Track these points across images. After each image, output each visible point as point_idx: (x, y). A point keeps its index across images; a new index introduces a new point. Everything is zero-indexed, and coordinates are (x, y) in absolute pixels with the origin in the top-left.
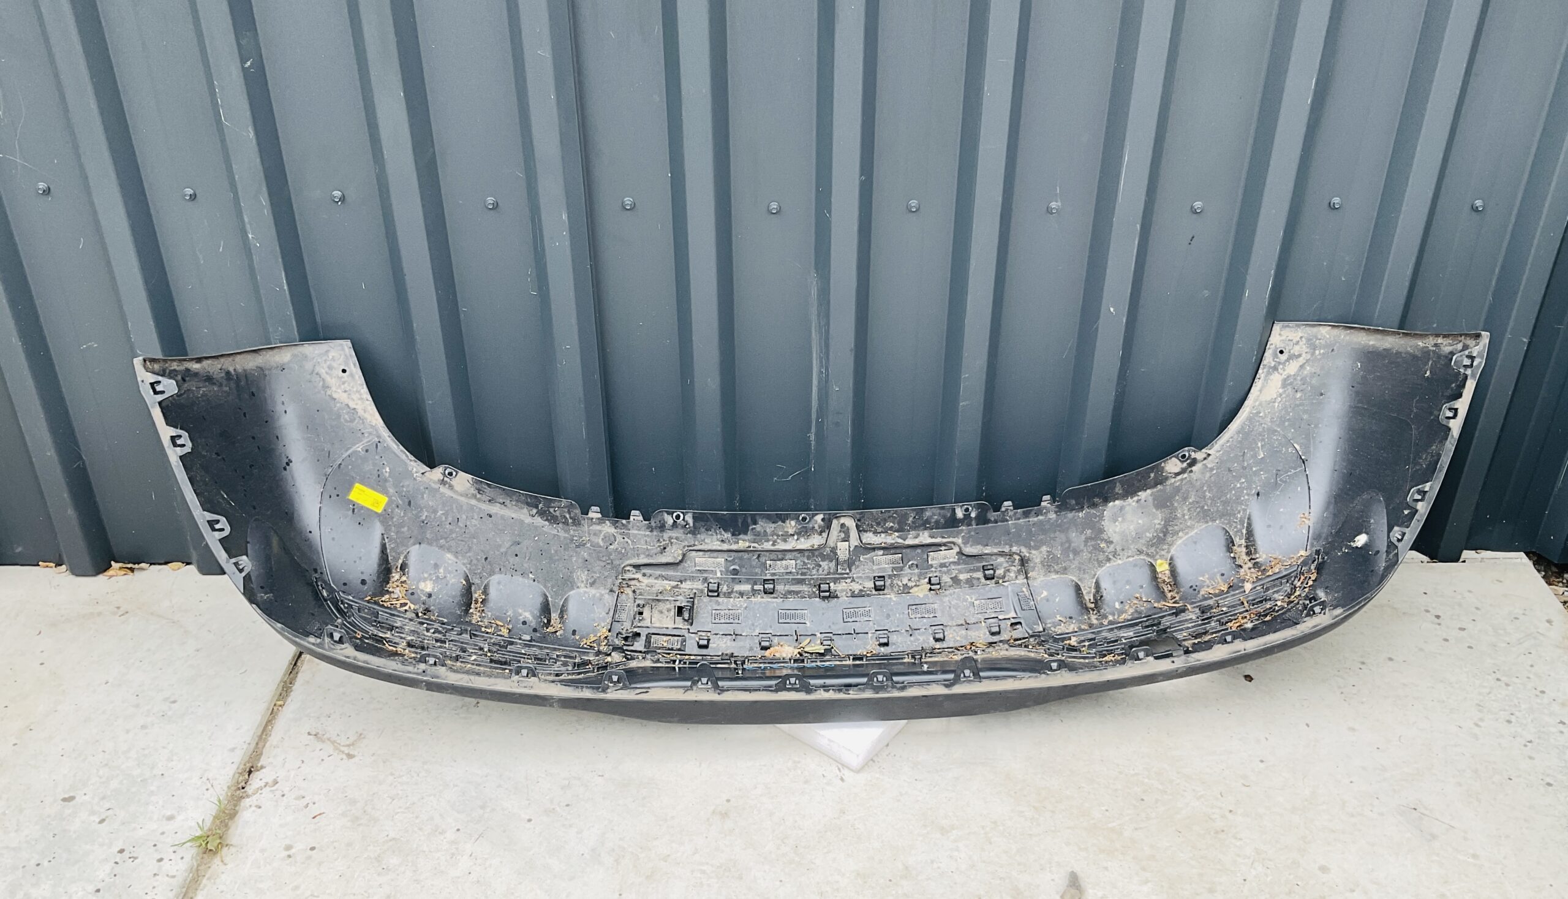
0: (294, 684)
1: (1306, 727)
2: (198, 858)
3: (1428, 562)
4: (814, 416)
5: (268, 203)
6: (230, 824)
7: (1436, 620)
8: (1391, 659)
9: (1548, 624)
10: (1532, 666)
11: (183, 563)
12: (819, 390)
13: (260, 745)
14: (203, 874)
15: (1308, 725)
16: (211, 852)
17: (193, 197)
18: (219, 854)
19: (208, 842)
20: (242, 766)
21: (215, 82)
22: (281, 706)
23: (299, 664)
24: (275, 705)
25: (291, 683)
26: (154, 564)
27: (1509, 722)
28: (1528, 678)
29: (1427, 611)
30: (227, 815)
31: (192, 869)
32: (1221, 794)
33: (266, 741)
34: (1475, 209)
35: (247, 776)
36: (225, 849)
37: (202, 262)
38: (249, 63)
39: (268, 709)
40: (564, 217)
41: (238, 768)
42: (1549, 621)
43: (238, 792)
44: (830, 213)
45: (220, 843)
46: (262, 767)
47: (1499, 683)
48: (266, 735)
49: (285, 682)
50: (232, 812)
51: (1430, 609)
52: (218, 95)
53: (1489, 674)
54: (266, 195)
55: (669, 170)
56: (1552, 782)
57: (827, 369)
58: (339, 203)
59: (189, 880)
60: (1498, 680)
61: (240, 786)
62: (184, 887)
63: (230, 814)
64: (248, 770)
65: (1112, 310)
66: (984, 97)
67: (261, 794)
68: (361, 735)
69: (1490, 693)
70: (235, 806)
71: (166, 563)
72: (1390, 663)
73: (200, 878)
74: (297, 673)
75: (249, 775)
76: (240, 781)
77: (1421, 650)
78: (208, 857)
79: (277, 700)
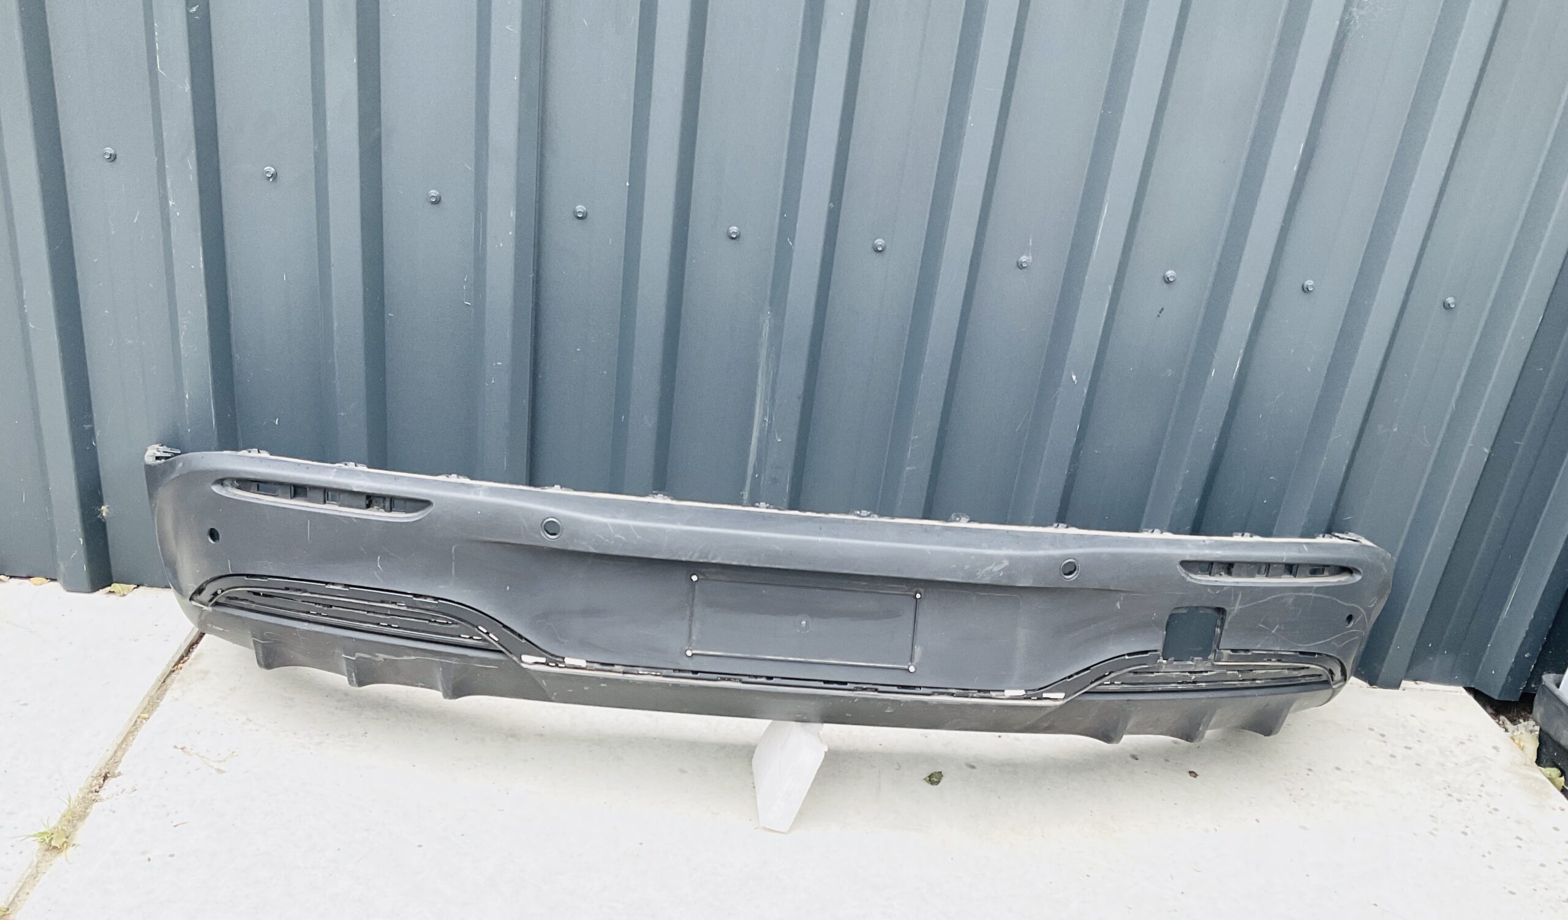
0: (161, 700)
1: (1256, 822)
2: (40, 854)
3: (1367, 687)
4: (750, 471)
5: (196, 168)
6: (78, 824)
7: (1382, 738)
8: (1338, 769)
9: (1494, 751)
10: (1482, 786)
11: (47, 579)
12: (760, 440)
13: (119, 754)
14: (44, 871)
15: (1257, 821)
16: (55, 850)
17: (112, 158)
18: (63, 854)
19: (52, 838)
20: (97, 771)
21: (156, 25)
22: (145, 719)
23: (168, 681)
24: (139, 717)
25: (158, 699)
26: (14, 577)
27: (1465, 833)
28: (1480, 796)
29: (1371, 729)
30: (76, 817)
31: (31, 864)
32: (1171, 876)
33: (125, 750)
34: (1447, 306)
35: (102, 781)
36: (71, 849)
37: (113, 233)
38: (194, 9)
39: (131, 720)
40: (512, 214)
41: (93, 772)
42: (1495, 748)
43: (91, 795)
44: (793, 241)
45: (66, 842)
46: (119, 774)
47: (1450, 798)
48: (126, 745)
49: (152, 697)
50: (82, 813)
51: (1375, 728)
52: (157, 39)
53: (1439, 790)
54: (194, 159)
55: (628, 179)
56: (1514, 891)
57: (771, 418)
58: (271, 180)
59: (26, 875)
60: (1450, 795)
61: (93, 789)
62: (20, 882)
63: (80, 816)
64: (103, 774)
65: (1074, 377)
66: (968, 126)
67: (116, 799)
68: (233, 752)
69: (1442, 806)
70: (86, 808)
71: (29, 577)
72: (1338, 772)
73: (39, 875)
74: (165, 690)
75: (104, 781)
76: (93, 784)
77: (1368, 763)
78: (51, 854)
79: (141, 713)
